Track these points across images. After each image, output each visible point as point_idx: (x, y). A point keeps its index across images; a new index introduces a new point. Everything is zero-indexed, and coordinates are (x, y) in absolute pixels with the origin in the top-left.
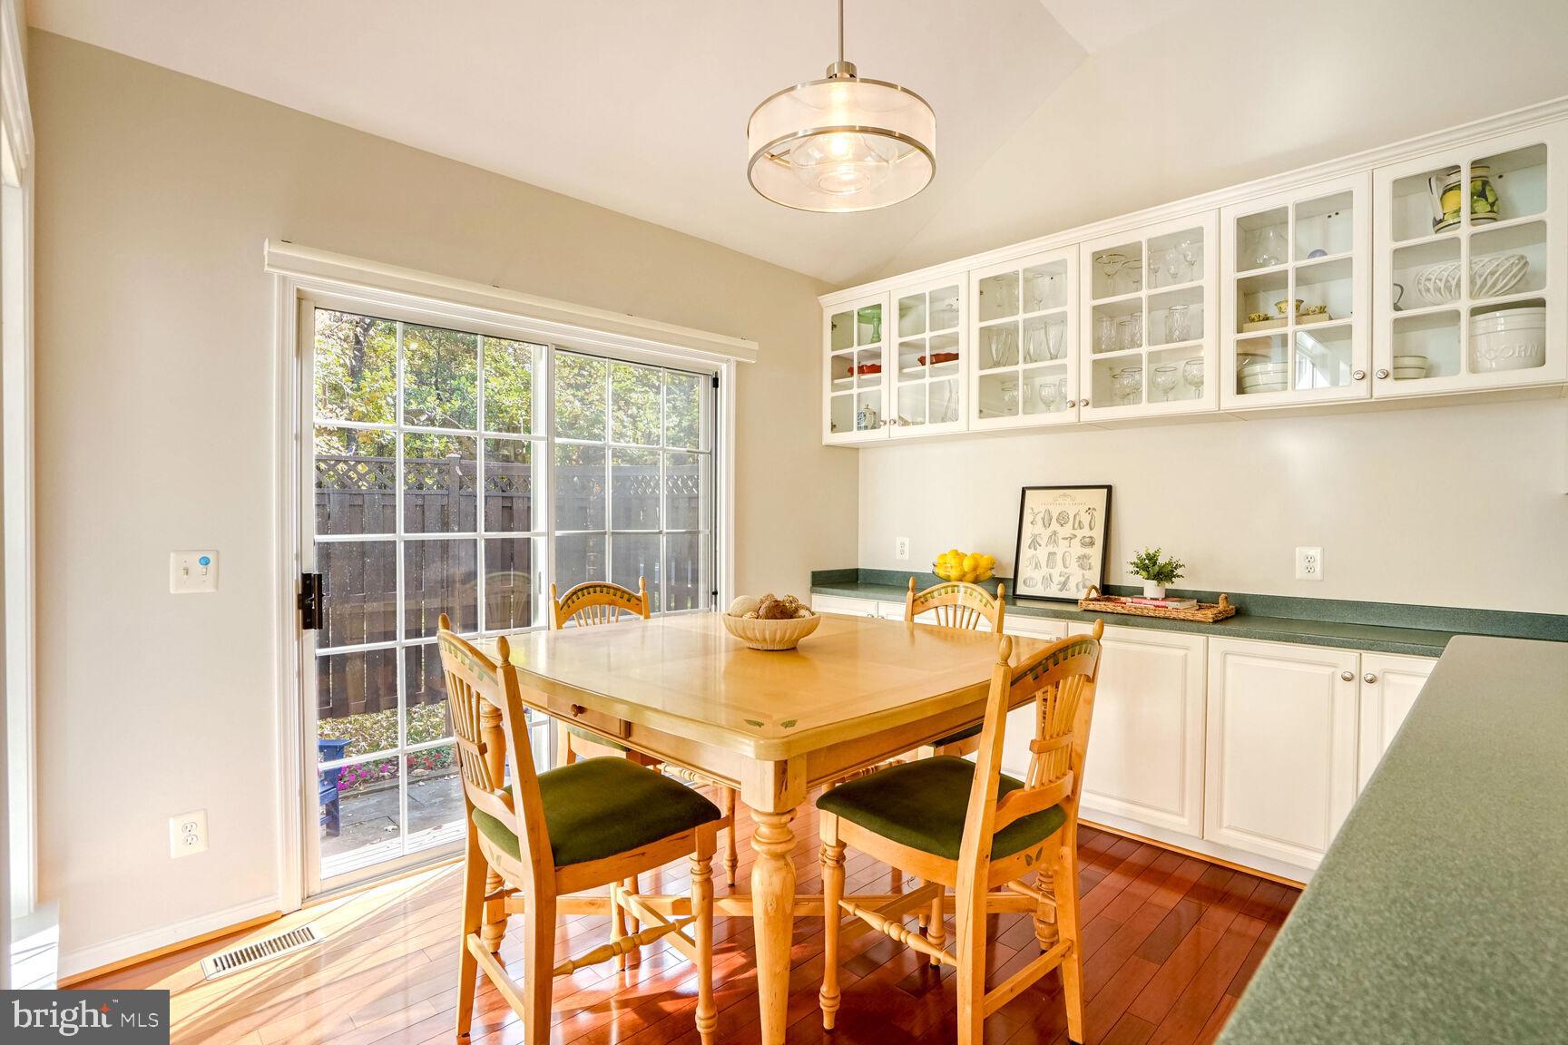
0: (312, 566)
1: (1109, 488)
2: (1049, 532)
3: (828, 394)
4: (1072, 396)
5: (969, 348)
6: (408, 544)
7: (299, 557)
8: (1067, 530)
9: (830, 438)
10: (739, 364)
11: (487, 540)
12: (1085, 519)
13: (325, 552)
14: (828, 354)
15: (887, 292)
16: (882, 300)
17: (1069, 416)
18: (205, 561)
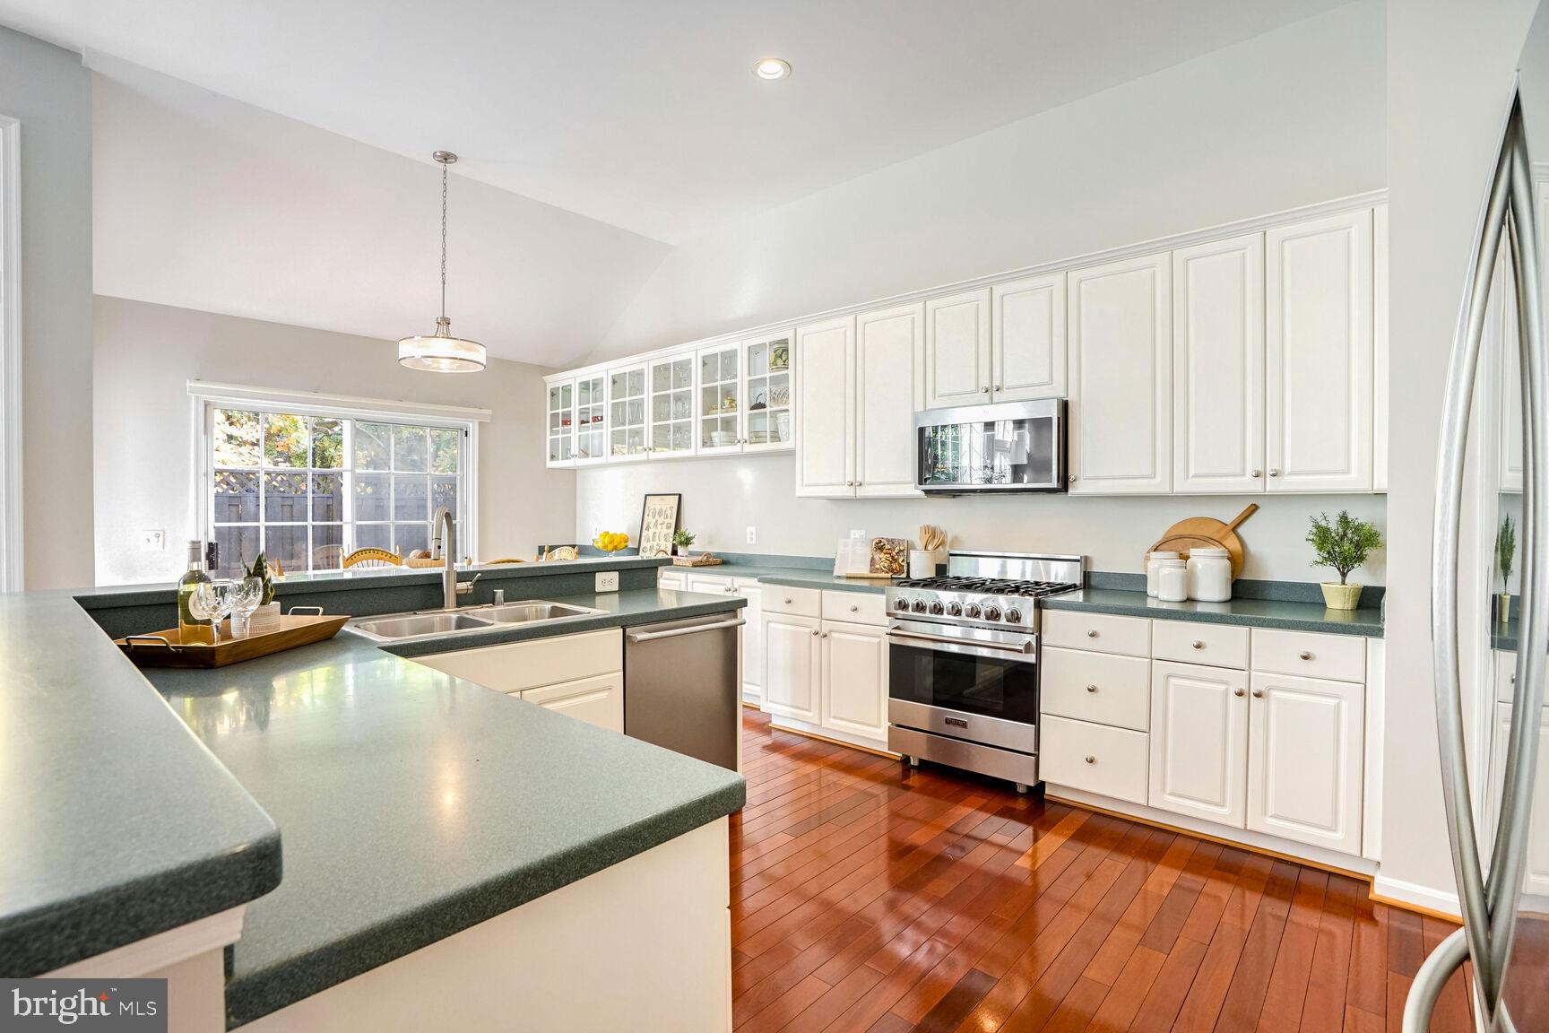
0: (212, 539)
1: (680, 495)
2: (654, 521)
3: (549, 437)
4: (645, 446)
5: (607, 414)
6: (267, 528)
7: (206, 534)
8: (661, 520)
9: (550, 464)
10: (480, 423)
11: (313, 526)
12: (669, 512)
13: (218, 531)
14: (549, 412)
15: (573, 378)
16: (571, 382)
17: (643, 456)
18: (158, 536)
